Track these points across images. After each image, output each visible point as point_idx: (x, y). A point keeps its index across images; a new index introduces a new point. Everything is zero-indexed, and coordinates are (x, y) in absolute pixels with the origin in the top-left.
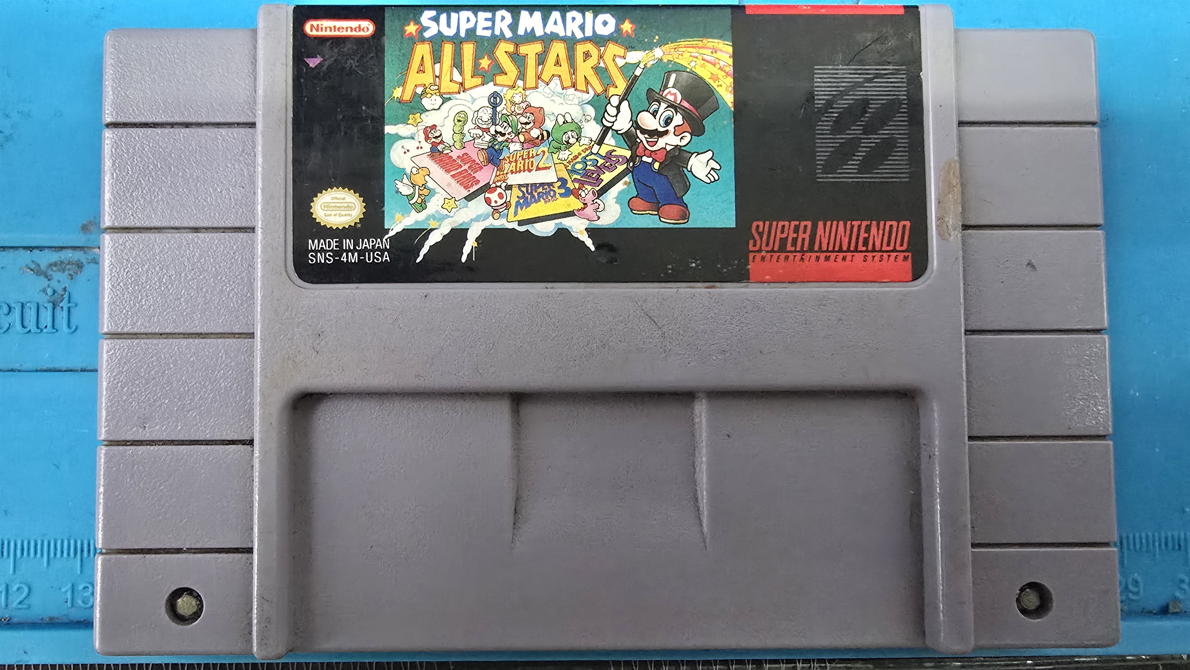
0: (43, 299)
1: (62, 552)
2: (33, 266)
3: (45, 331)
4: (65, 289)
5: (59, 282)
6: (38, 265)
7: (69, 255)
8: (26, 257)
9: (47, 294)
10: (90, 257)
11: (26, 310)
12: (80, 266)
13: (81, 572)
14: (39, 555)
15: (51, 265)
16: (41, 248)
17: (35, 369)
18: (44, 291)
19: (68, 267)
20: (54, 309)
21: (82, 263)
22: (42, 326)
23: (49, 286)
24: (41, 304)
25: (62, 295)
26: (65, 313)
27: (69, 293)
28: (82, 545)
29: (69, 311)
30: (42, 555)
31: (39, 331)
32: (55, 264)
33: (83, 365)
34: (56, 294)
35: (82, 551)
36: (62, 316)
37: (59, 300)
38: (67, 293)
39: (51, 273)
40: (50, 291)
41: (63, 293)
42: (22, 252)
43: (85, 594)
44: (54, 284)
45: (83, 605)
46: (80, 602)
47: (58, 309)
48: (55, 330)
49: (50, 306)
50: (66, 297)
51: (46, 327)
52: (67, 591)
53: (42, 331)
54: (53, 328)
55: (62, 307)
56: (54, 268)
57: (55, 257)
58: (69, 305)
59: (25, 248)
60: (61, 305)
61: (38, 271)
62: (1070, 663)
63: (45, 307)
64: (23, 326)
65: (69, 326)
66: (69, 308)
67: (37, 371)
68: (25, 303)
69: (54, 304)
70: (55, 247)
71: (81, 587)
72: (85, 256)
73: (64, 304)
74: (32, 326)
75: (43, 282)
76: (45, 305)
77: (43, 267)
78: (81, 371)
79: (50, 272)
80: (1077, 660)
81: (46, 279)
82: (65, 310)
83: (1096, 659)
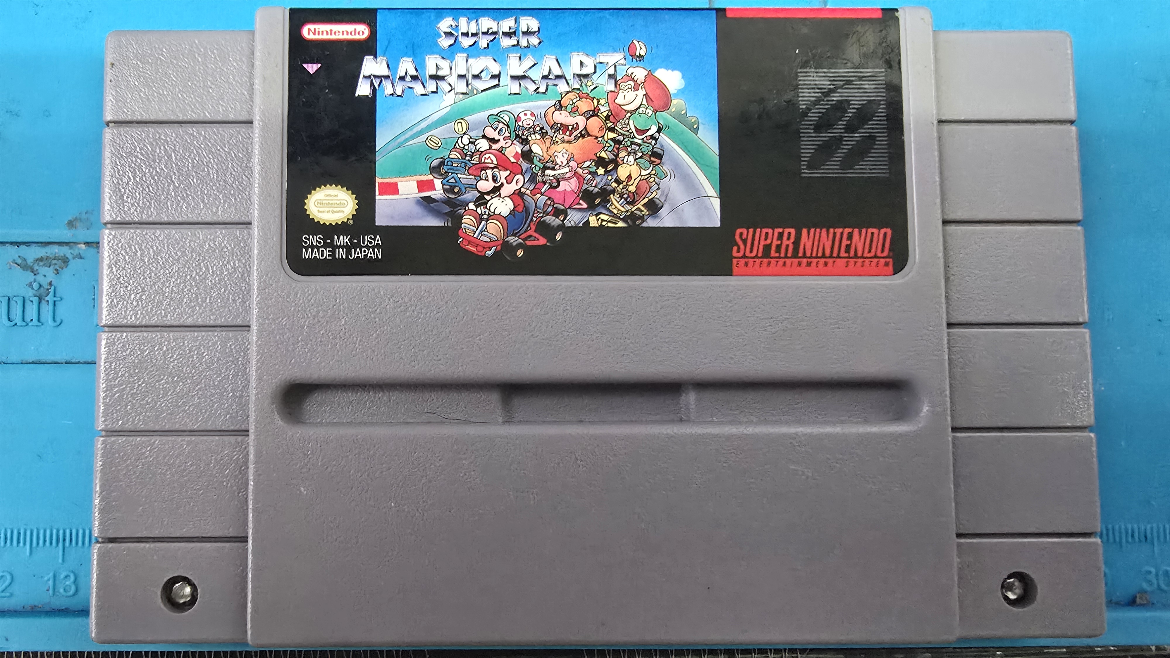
0: (29, 293)
1: (45, 541)
2: (19, 261)
3: (30, 324)
4: (50, 284)
5: (45, 276)
6: (25, 260)
7: (56, 250)
8: (13, 252)
9: (33, 289)
10: (76, 252)
11: (12, 303)
12: (65, 261)
13: (63, 560)
14: (21, 544)
15: (37, 260)
16: (27, 244)
17: (20, 362)
18: (30, 285)
19: (54, 262)
20: (39, 303)
21: (67, 258)
22: (28, 319)
23: (35, 281)
24: (27, 298)
25: (48, 289)
26: (50, 307)
27: (55, 288)
28: (64, 533)
29: (55, 305)
30: (25, 544)
31: (24, 324)
32: (41, 259)
33: (68, 358)
34: (42, 288)
35: (64, 540)
36: (47, 310)
37: (45, 295)
38: (53, 288)
39: (38, 268)
40: (35, 286)
41: (49, 287)
42: (8, 247)
43: (67, 583)
44: (40, 278)
45: (64, 594)
46: (62, 591)
47: (44, 304)
48: (40, 324)
49: (36, 300)
50: (52, 291)
51: (32, 320)
52: (49, 580)
53: (27, 324)
54: (39, 321)
55: (48, 301)
56: (41, 264)
57: (41, 252)
58: (55, 299)
59: (12, 243)
60: (47, 298)
61: (25, 266)
63: (32, 301)
64: (9, 319)
65: (54, 320)
66: (55, 301)
67: (22, 363)
68: (11, 296)
69: (39, 298)
70: (41, 243)
71: (62, 576)
72: (71, 251)
73: (49, 298)
74: (18, 320)
75: (31, 277)
76: (31, 299)
77: (30, 261)
78: (66, 363)
79: (36, 267)
80: (1046, 651)
81: (33, 274)
82: (51, 304)
83: (1065, 650)
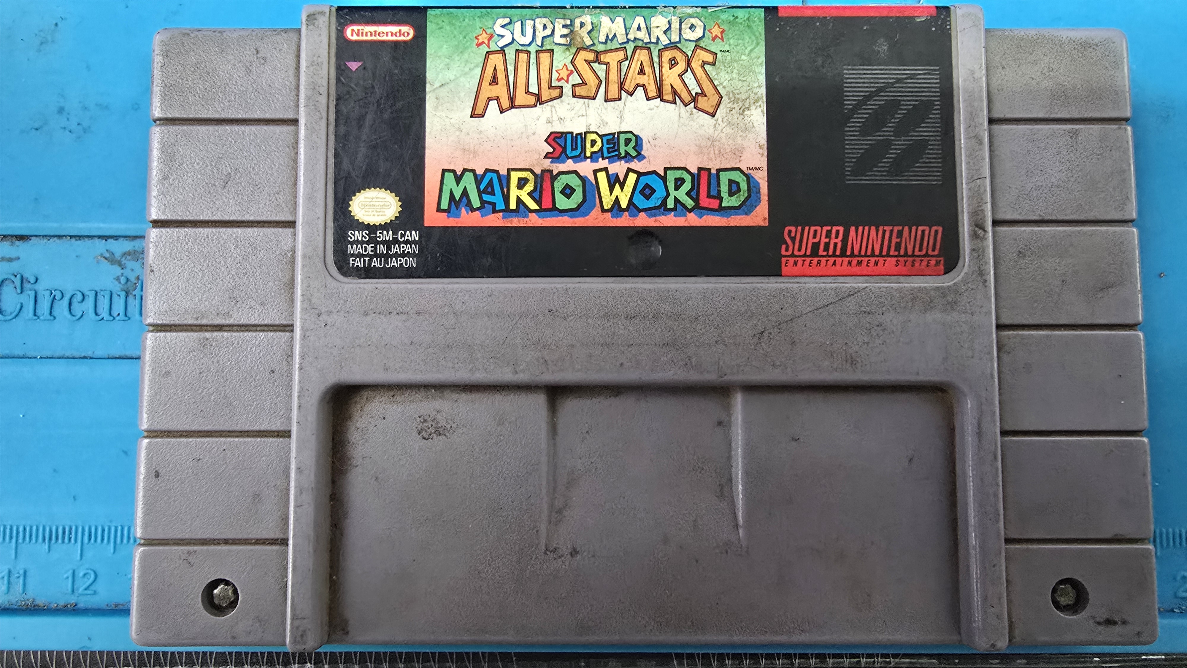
0: (116, 288)
2: (107, 255)
6: (113, 254)
8: (101, 246)
9: (120, 283)
11: (100, 297)
14: (106, 541)
15: (124, 254)
16: (115, 237)
17: (107, 356)
18: (118, 279)
22: (115, 314)
24: (114, 292)
25: (136, 284)
26: (137, 301)
29: (141, 299)
30: (109, 542)
31: (112, 318)
34: (129, 283)
36: (133, 303)
38: (140, 282)
40: (123, 280)
41: (136, 282)
42: (96, 240)
44: (127, 272)
47: (131, 299)
49: (123, 294)
51: (119, 314)
53: (114, 318)
56: (129, 258)
59: (100, 237)
60: (134, 293)
61: (112, 259)
62: (1138, 661)
63: (119, 295)
64: (96, 314)
67: (108, 358)
68: (98, 291)
70: (129, 237)
73: (137, 292)
74: (105, 314)
75: (116, 270)
77: (118, 255)
79: (124, 261)
80: (1143, 657)
81: (120, 268)
82: (138, 297)
83: (1163, 657)
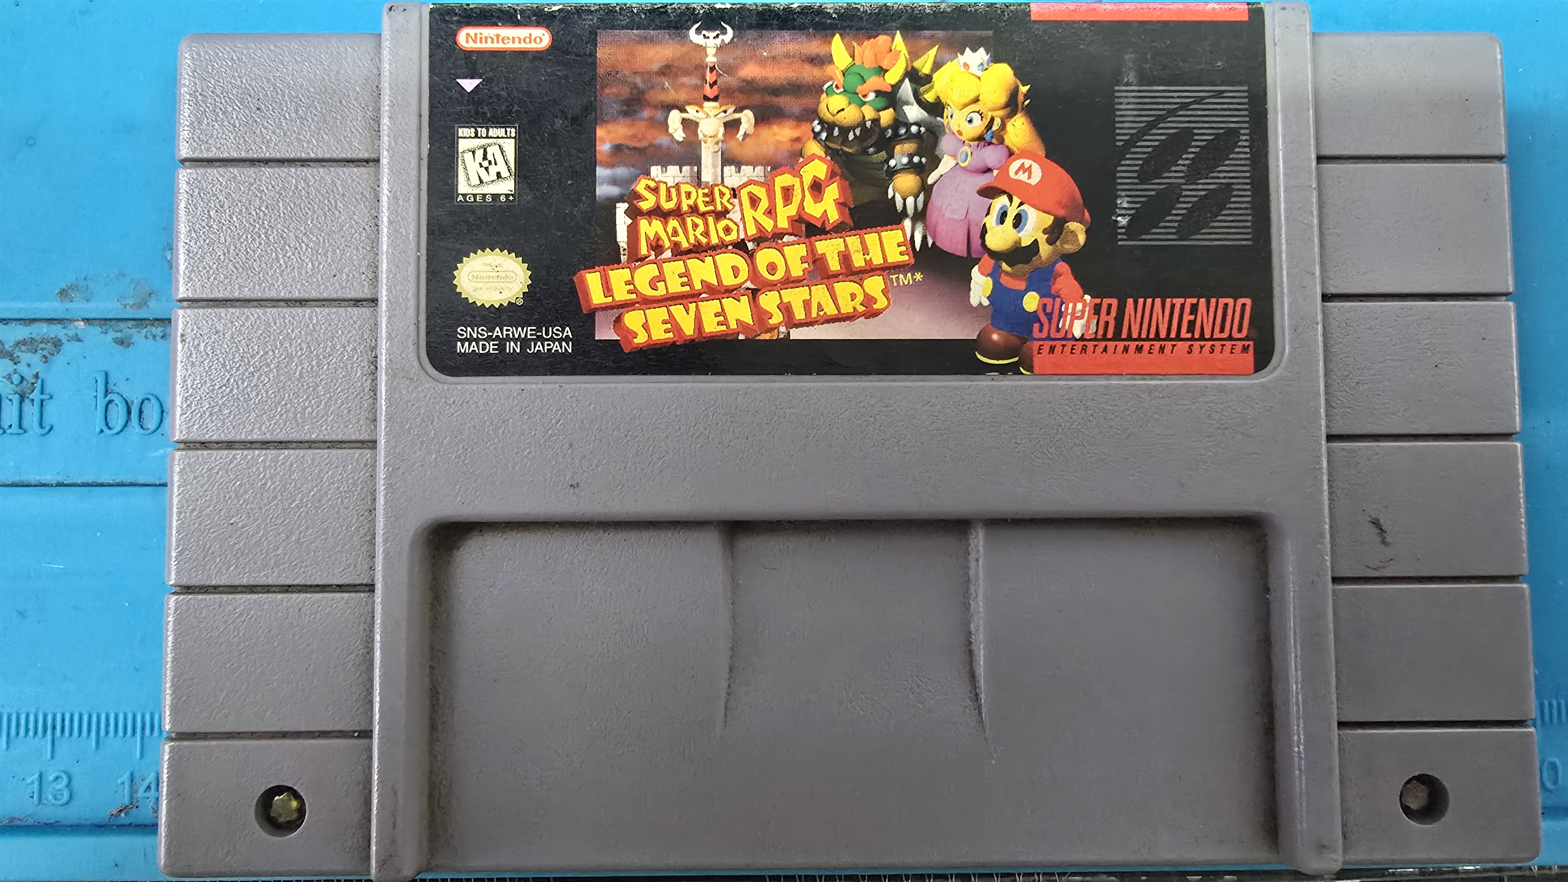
1: (27, 730)
3: (9, 431)
4: (36, 376)
5: (29, 365)
7: (44, 329)
10: (71, 333)
12: (57, 344)
13: (53, 757)
19: (42, 346)
20: (21, 403)
21: (60, 341)
23: (15, 372)
27: (43, 380)
28: (54, 719)
32: (23, 343)
33: (60, 478)
35: (54, 728)
37: (29, 391)
39: (19, 354)
43: (58, 787)
45: (54, 801)
46: (50, 797)
48: (22, 431)
50: (38, 385)
52: (33, 783)
54: (20, 427)
55: (33, 400)
57: (22, 332)
58: (43, 397)
65: (41, 426)
66: (42, 401)
69: (21, 396)
71: (51, 778)
72: (65, 331)
76: (10, 397)
78: (57, 486)
